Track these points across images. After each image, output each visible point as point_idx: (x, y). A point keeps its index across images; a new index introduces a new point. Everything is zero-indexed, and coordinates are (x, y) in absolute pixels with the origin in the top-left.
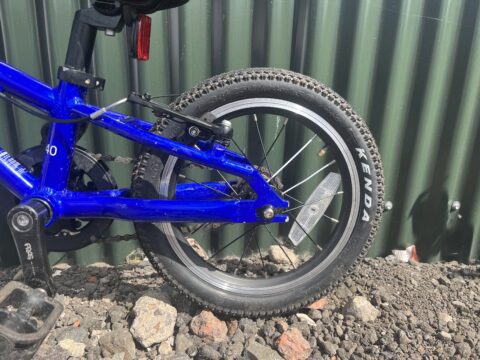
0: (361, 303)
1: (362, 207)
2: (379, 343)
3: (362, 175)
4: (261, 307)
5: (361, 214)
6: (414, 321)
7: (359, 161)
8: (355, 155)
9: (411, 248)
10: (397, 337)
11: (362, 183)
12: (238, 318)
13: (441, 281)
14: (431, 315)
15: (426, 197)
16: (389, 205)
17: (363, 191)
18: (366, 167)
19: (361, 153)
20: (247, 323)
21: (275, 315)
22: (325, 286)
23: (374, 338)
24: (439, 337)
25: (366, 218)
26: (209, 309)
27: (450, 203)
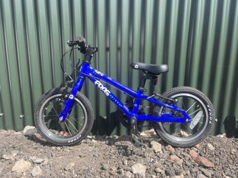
0: (210, 145)
1: (209, 120)
2: (215, 155)
3: (209, 112)
4: (183, 145)
5: (209, 121)
6: (224, 150)
7: (208, 108)
8: (207, 107)
9: (224, 134)
10: (220, 153)
11: (209, 114)
12: (177, 147)
13: (233, 142)
14: (229, 149)
15: (228, 118)
16: (216, 120)
17: (209, 116)
18: (210, 110)
19: (208, 106)
20: (180, 149)
21: (187, 147)
22: (200, 140)
23: (214, 153)
24: (231, 154)
25: (210, 122)
26: (170, 145)
27: (236, 120)
